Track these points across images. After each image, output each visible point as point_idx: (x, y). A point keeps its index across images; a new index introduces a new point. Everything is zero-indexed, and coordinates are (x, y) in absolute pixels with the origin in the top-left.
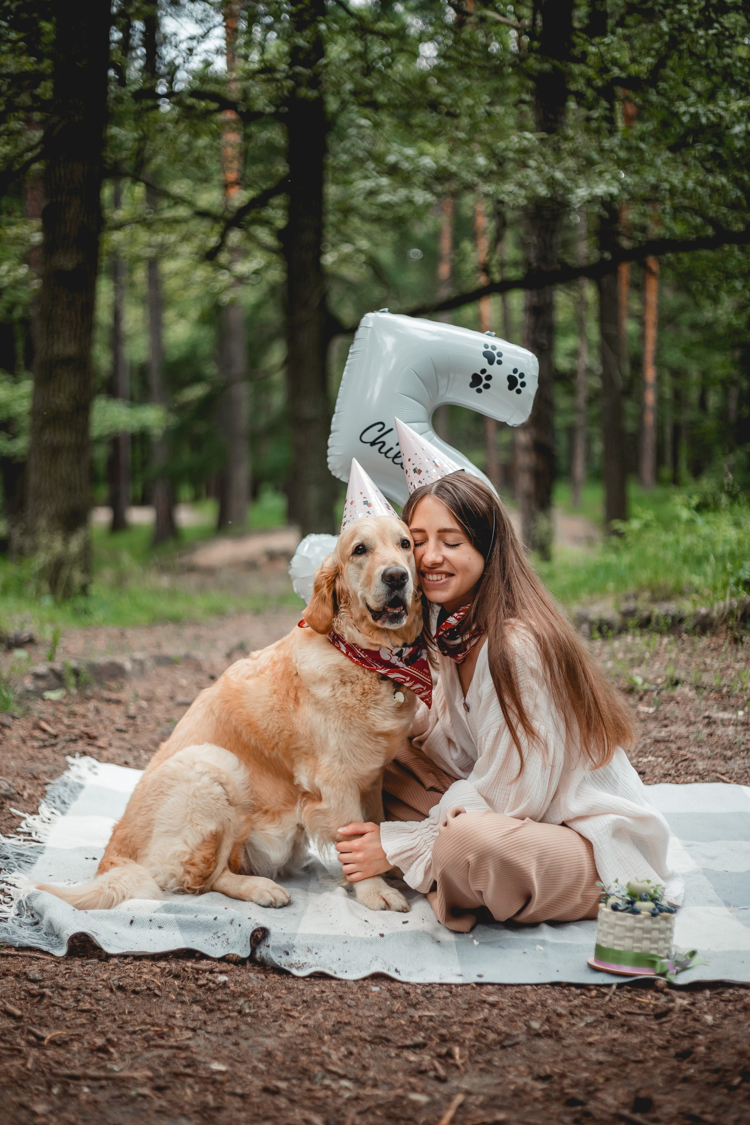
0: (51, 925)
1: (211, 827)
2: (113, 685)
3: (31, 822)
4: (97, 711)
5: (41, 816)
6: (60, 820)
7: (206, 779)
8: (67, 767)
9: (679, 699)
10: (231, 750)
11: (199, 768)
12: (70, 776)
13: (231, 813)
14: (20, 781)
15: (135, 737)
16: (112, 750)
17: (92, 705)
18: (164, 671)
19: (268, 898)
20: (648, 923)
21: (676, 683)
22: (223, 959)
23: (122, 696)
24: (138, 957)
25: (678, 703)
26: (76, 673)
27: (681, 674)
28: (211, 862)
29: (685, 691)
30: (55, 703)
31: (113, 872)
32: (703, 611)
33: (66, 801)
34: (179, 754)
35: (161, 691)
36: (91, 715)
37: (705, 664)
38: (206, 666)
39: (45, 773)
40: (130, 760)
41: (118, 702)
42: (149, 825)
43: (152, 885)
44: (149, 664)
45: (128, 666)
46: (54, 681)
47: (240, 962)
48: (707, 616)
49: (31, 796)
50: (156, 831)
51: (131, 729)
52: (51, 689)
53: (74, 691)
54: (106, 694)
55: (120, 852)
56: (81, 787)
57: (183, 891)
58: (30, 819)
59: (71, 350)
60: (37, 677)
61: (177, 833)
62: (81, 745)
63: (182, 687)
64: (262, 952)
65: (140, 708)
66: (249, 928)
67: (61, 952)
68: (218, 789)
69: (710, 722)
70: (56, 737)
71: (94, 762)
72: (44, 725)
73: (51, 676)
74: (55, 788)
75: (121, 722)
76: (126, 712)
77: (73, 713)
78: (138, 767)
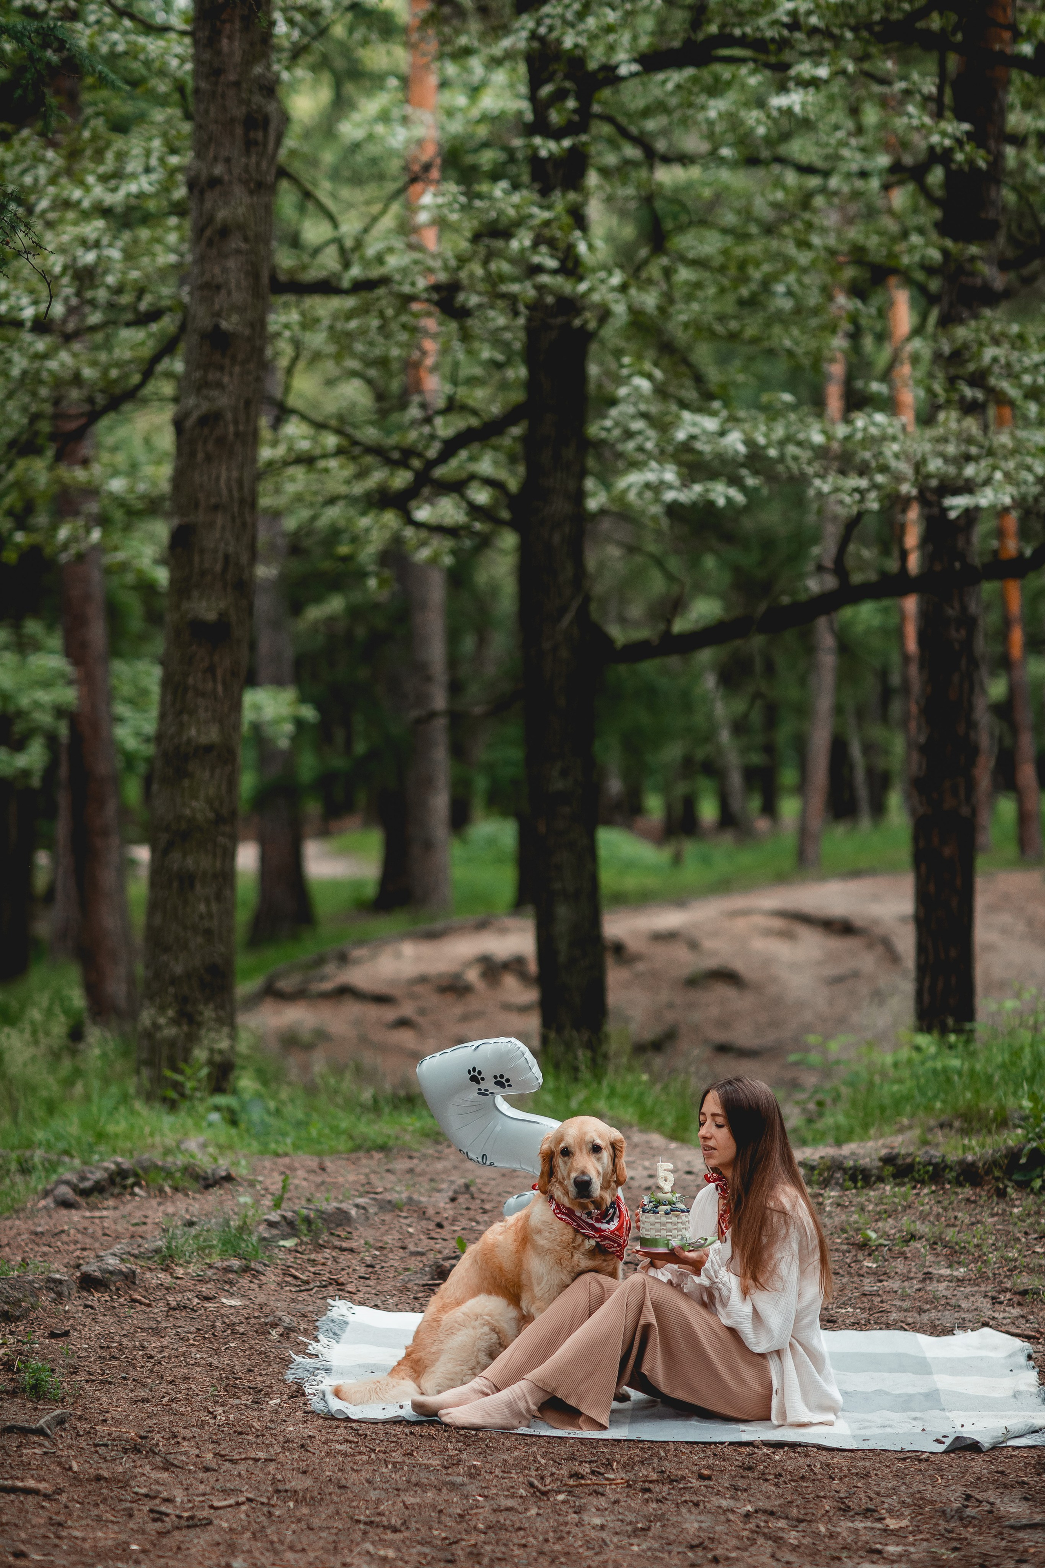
2: (343, 1232)
3: (313, 1347)
4: (335, 1260)
5: (322, 1342)
6: (338, 1346)
8: (328, 1308)
9: (909, 1255)
12: (334, 1314)
14: (294, 1319)
15: (378, 1284)
16: (361, 1295)
17: (327, 1253)
18: (388, 1217)
21: (913, 1237)
23: (353, 1244)
25: (906, 1258)
26: (307, 1220)
27: (924, 1229)
29: (919, 1246)
30: (292, 1251)
32: (970, 1158)
33: (337, 1332)
35: (390, 1239)
36: (331, 1263)
37: (956, 1218)
38: (431, 1211)
39: (310, 1312)
40: (379, 1303)
41: (352, 1250)
44: (373, 1209)
45: (353, 1212)
46: (287, 1230)
48: (973, 1164)
49: (307, 1329)
51: (373, 1277)
52: (284, 1238)
53: (307, 1239)
54: (338, 1242)
56: (346, 1323)
58: (315, 1344)
60: (271, 1224)
62: (334, 1290)
63: (411, 1235)
65: (375, 1257)
69: (928, 1276)
70: (307, 1282)
71: (350, 1304)
72: (293, 1271)
73: (284, 1225)
74: (325, 1324)
75: (362, 1270)
76: (362, 1260)
77: (313, 1262)
78: (386, 1309)
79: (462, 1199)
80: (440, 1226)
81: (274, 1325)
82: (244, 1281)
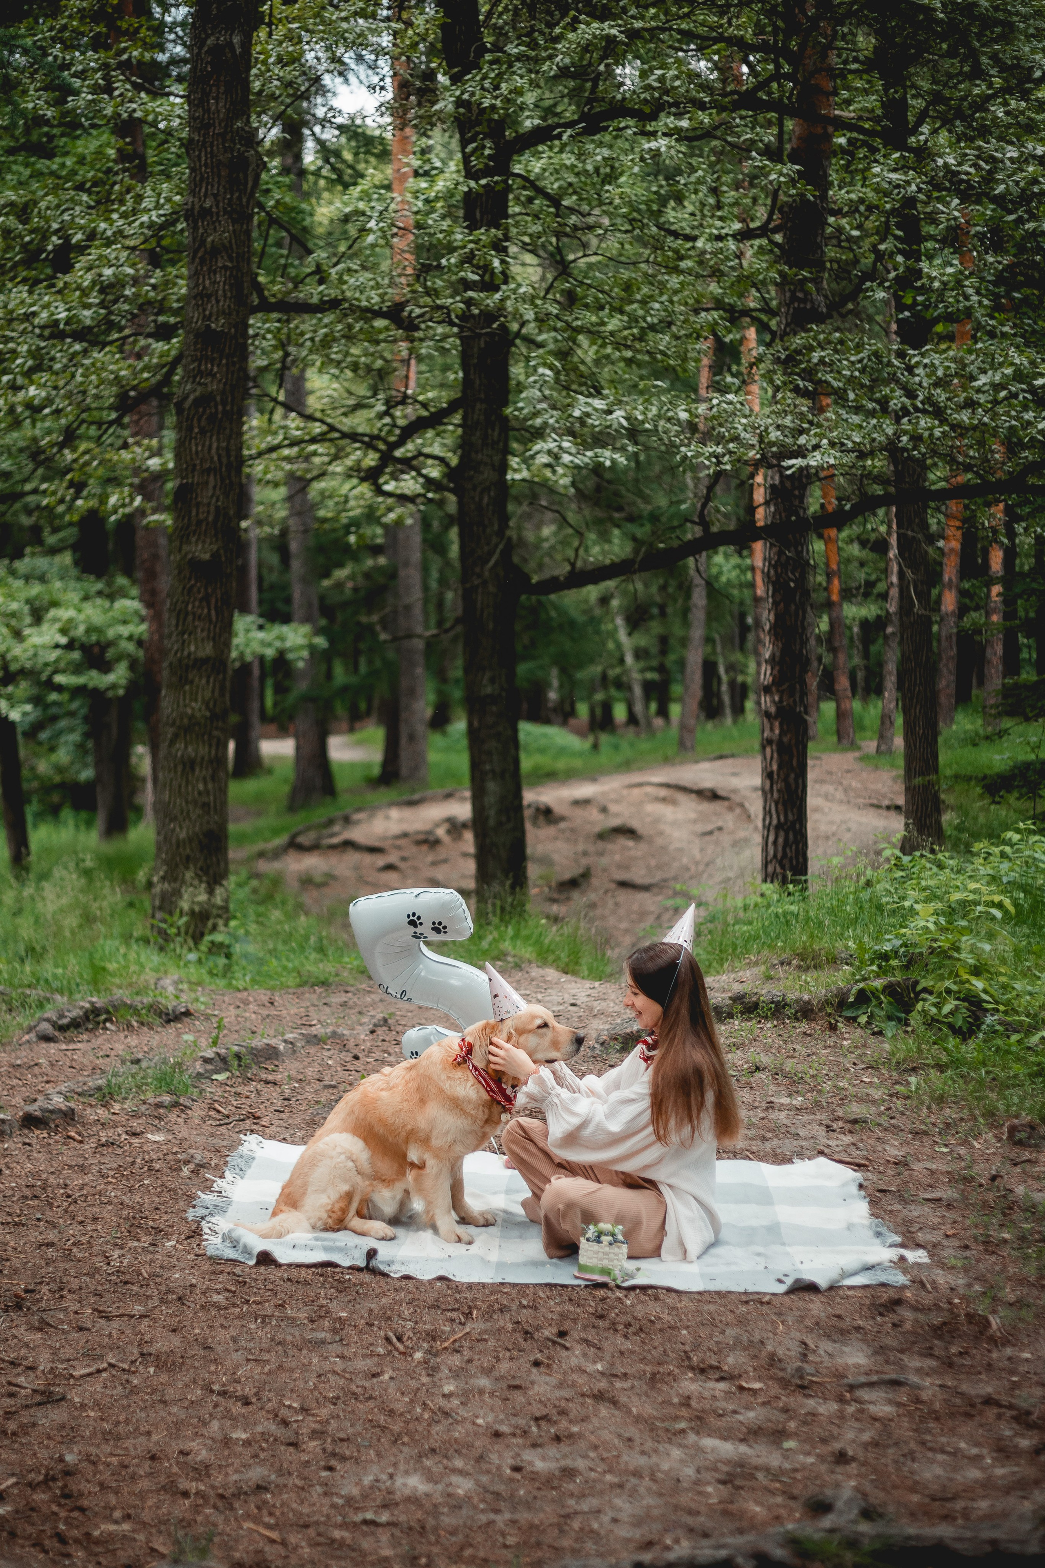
0: (245, 1247)
1: (346, 1188)
2: (270, 1065)
3: (220, 1183)
4: (258, 1092)
5: (227, 1179)
6: (240, 1182)
7: (343, 1157)
8: (240, 1143)
9: (754, 1085)
11: (338, 1149)
12: (244, 1149)
13: (359, 1179)
14: (208, 1155)
15: (290, 1117)
16: (273, 1128)
17: (253, 1086)
18: (312, 1050)
19: (382, 1234)
20: (607, 1249)
21: (759, 1069)
22: (351, 1268)
23: (278, 1077)
24: (299, 1266)
25: (751, 1088)
26: (238, 1056)
28: (344, 1211)
30: (222, 1085)
31: (281, 1217)
32: (806, 997)
33: (243, 1168)
34: (326, 1139)
35: (311, 1071)
36: (253, 1096)
37: (794, 1050)
38: (352, 1044)
39: (224, 1147)
40: (288, 1136)
41: (275, 1083)
42: (305, 1185)
43: (306, 1225)
44: (300, 1044)
45: (282, 1047)
46: (220, 1064)
47: (360, 1270)
48: (808, 1002)
49: (217, 1165)
50: (310, 1189)
51: (287, 1110)
52: (218, 1072)
53: (237, 1073)
54: (264, 1075)
55: (286, 1204)
56: (253, 1158)
57: (326, 1229)
58: (219, 1181)
59: (208, 650)
60: (206, 1061)
61: (324, 1191)
62: (249, 1124)
63: (329, 1067)
64: (373, 1263)
65: (293, 1090)
66: (365, 1249)
67: (252, 1262)
68: (351, 1164)
69: (771, 1106)
70: (228, 1117)
71: (261, 1138)
72: (217, 1106)
73: (218, 1060)
74: (234, 1159)
75: (279, 1103)
76: (282, 1093)
77: (238, 1094)
78: (294, 1143)
79: (380, 1031)
80: (356, 1058)
81: (187, 1162)
82: (173, 1116)
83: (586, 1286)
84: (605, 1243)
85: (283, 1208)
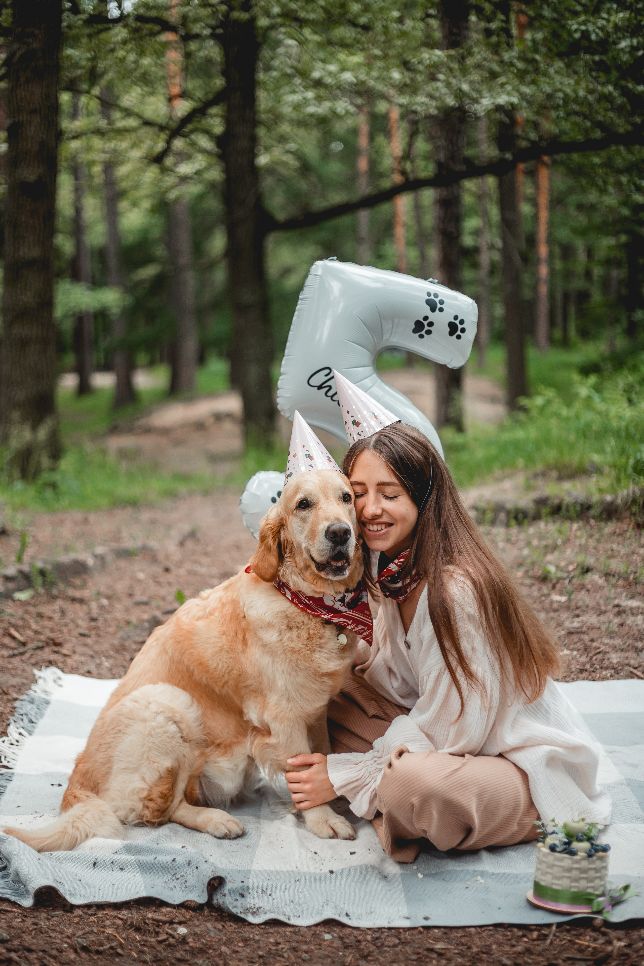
0: (17, 874)
1: (167, 763)
2: (78, 582)
4: (63, 612)
5: (10, 737)
6: (28, 741)
7: (161, 719)
8: (34, 680)
9: (589, 586)
10: (184, 688)
11: (154, 708)
12: (37, 690)
13: (186, 749)
15: (97, 642)
16: (76, 657)
17: (59, 603)
18: (123, 563)
19: (223, 830)
20: (585, 864)
21: (587, 570)
22: (183, 905)
23: (85, 594)
24: (101, 906)
25: (588, 591)
26: (42, 573)
27: (591, 561)
28: (167, 797)
29: (595, 578)
30: (24, 604)
31: (76, 809)
32: (609, 498)
33: (34, 720)
34: (135, 694)
35: (121, 587)
36: (57, 616)
37: (612, 550)
38: (161, 556)
39: (14, 686)
40: (93, 668)
41: (81, 601)
42: (109, 761)
43: (113, 820)
44: (110, 558)
45: (90, 562)
46: (23, 582)
47: (197, 908)
48: (612, 503)
50: (116, 767)
51: (93, 633)
52: (20, 589)
53: (41, 590)
54: (71, 592)
55: (82, 785)
56: (47, 703)
57: (142, 823)
59: (35, 252)
60: (8, 579)
61: (136, 770)
62: (47, 654)
63: (139, 581)
64: (218, 899)
65: (102, 607)
66: (206, 875)
67: (28, 902)
68: (173, 728)
69: (620, 610)
70: (24, 644)
71: (59, 673)
72: (13, 631)
73: (20, 578)
74: (22, 705)
75: (84, 624)
76: (89, 613)
77: (40, 616)
78: (100, 676)
79: (189, 543)
80: (167, 570)
83: (559, 925)
84: (582, 854)
85: (79, 792)
